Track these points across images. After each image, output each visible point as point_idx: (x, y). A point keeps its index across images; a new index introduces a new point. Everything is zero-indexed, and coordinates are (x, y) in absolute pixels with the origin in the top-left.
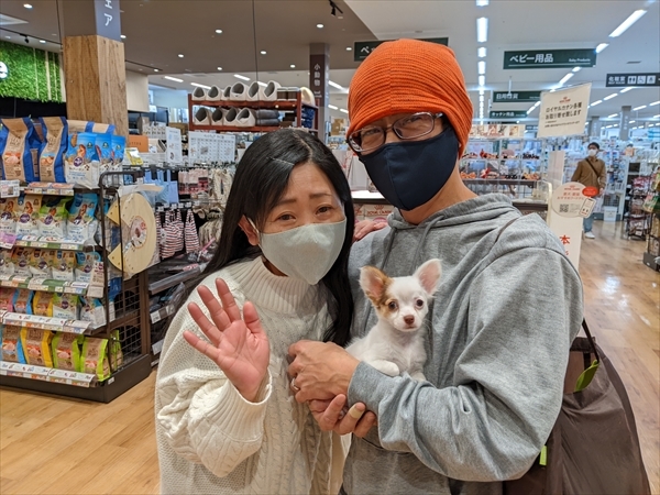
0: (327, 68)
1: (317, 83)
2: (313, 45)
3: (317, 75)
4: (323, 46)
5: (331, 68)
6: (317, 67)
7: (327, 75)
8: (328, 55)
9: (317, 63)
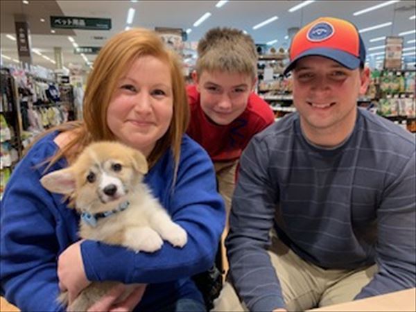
0: (29, 31)
1: (23, 41)
2: (16, 15)
3: (22, 35)
4: (23, 16)
5: (32, 33)
6: (21, 30)
7: (30, 37)
8: (28, 22)
9: (21, 27)
